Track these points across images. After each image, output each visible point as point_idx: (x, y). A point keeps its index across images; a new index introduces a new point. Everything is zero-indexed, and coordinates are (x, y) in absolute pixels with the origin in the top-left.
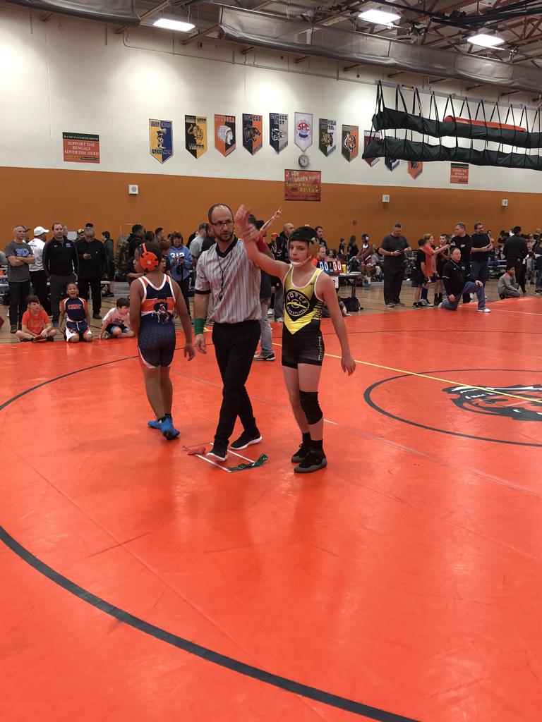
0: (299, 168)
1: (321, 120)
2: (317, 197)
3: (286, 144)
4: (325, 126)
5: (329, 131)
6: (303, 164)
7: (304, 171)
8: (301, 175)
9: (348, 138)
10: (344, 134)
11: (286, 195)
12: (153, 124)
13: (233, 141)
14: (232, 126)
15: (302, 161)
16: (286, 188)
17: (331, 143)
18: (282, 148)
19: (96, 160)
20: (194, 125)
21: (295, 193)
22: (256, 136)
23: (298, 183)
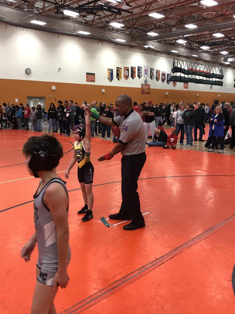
0: (145, 84)
1: (151, 68)
2: (149, 93)
3: (142, 76)
4: (152, 70)
5: (153, 72)
6: (146, 82)
7: (146, 85)
8: (145, 86)
9: (157, 74)
10: (157, 72)
11: (141, 92)
12: (109, 70)
13: (128, 75)
14: (128, 70)
15: (146, 81)
16: (141, 90)
17: (153, 76)
18: (141, 77)
19: (94, 81)
20: (119, 70)
21: (144, 92)
22: (134, 74)
23: (144, 88)
